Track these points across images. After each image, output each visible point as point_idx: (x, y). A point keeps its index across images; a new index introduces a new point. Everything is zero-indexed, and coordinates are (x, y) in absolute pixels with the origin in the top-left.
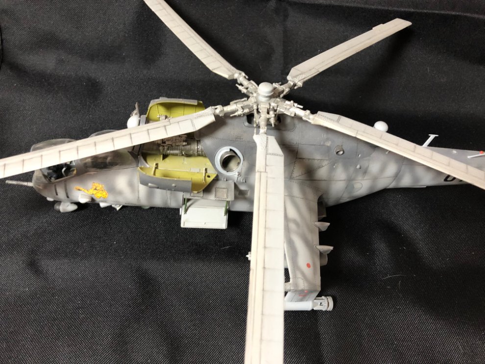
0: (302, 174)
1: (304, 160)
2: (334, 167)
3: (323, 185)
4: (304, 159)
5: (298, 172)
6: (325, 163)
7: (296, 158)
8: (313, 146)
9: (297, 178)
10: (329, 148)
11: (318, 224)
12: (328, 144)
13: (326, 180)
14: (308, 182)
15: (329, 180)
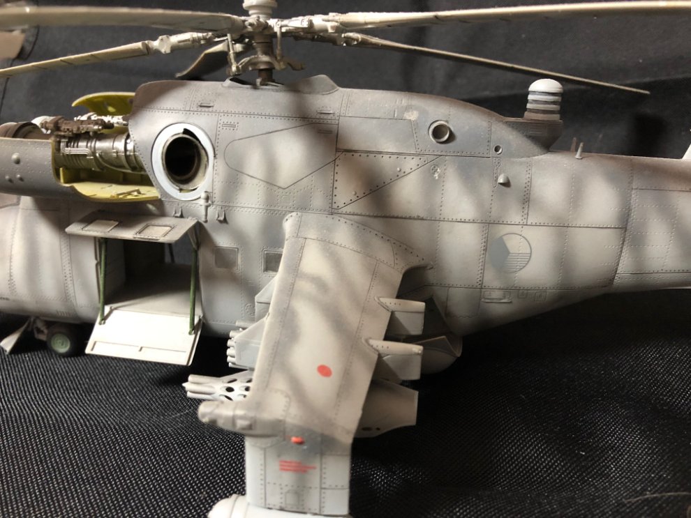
0: (359, 198)
1: (357, 155)
2: (436, 175)
3: (418, 232)
4: (356, 151)
5: (346, 192)
6: (410, 164)
7: (337, 150)
8: (374, 121)
9: (348, 209)
10: (414, 126)
11: (392, 303)
12: (413, 116)
13: (422, 219)
14: (377, 223)
15: (432, 219)
